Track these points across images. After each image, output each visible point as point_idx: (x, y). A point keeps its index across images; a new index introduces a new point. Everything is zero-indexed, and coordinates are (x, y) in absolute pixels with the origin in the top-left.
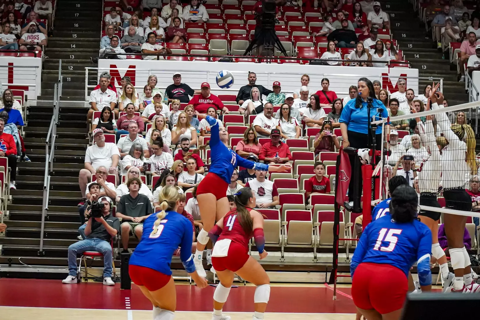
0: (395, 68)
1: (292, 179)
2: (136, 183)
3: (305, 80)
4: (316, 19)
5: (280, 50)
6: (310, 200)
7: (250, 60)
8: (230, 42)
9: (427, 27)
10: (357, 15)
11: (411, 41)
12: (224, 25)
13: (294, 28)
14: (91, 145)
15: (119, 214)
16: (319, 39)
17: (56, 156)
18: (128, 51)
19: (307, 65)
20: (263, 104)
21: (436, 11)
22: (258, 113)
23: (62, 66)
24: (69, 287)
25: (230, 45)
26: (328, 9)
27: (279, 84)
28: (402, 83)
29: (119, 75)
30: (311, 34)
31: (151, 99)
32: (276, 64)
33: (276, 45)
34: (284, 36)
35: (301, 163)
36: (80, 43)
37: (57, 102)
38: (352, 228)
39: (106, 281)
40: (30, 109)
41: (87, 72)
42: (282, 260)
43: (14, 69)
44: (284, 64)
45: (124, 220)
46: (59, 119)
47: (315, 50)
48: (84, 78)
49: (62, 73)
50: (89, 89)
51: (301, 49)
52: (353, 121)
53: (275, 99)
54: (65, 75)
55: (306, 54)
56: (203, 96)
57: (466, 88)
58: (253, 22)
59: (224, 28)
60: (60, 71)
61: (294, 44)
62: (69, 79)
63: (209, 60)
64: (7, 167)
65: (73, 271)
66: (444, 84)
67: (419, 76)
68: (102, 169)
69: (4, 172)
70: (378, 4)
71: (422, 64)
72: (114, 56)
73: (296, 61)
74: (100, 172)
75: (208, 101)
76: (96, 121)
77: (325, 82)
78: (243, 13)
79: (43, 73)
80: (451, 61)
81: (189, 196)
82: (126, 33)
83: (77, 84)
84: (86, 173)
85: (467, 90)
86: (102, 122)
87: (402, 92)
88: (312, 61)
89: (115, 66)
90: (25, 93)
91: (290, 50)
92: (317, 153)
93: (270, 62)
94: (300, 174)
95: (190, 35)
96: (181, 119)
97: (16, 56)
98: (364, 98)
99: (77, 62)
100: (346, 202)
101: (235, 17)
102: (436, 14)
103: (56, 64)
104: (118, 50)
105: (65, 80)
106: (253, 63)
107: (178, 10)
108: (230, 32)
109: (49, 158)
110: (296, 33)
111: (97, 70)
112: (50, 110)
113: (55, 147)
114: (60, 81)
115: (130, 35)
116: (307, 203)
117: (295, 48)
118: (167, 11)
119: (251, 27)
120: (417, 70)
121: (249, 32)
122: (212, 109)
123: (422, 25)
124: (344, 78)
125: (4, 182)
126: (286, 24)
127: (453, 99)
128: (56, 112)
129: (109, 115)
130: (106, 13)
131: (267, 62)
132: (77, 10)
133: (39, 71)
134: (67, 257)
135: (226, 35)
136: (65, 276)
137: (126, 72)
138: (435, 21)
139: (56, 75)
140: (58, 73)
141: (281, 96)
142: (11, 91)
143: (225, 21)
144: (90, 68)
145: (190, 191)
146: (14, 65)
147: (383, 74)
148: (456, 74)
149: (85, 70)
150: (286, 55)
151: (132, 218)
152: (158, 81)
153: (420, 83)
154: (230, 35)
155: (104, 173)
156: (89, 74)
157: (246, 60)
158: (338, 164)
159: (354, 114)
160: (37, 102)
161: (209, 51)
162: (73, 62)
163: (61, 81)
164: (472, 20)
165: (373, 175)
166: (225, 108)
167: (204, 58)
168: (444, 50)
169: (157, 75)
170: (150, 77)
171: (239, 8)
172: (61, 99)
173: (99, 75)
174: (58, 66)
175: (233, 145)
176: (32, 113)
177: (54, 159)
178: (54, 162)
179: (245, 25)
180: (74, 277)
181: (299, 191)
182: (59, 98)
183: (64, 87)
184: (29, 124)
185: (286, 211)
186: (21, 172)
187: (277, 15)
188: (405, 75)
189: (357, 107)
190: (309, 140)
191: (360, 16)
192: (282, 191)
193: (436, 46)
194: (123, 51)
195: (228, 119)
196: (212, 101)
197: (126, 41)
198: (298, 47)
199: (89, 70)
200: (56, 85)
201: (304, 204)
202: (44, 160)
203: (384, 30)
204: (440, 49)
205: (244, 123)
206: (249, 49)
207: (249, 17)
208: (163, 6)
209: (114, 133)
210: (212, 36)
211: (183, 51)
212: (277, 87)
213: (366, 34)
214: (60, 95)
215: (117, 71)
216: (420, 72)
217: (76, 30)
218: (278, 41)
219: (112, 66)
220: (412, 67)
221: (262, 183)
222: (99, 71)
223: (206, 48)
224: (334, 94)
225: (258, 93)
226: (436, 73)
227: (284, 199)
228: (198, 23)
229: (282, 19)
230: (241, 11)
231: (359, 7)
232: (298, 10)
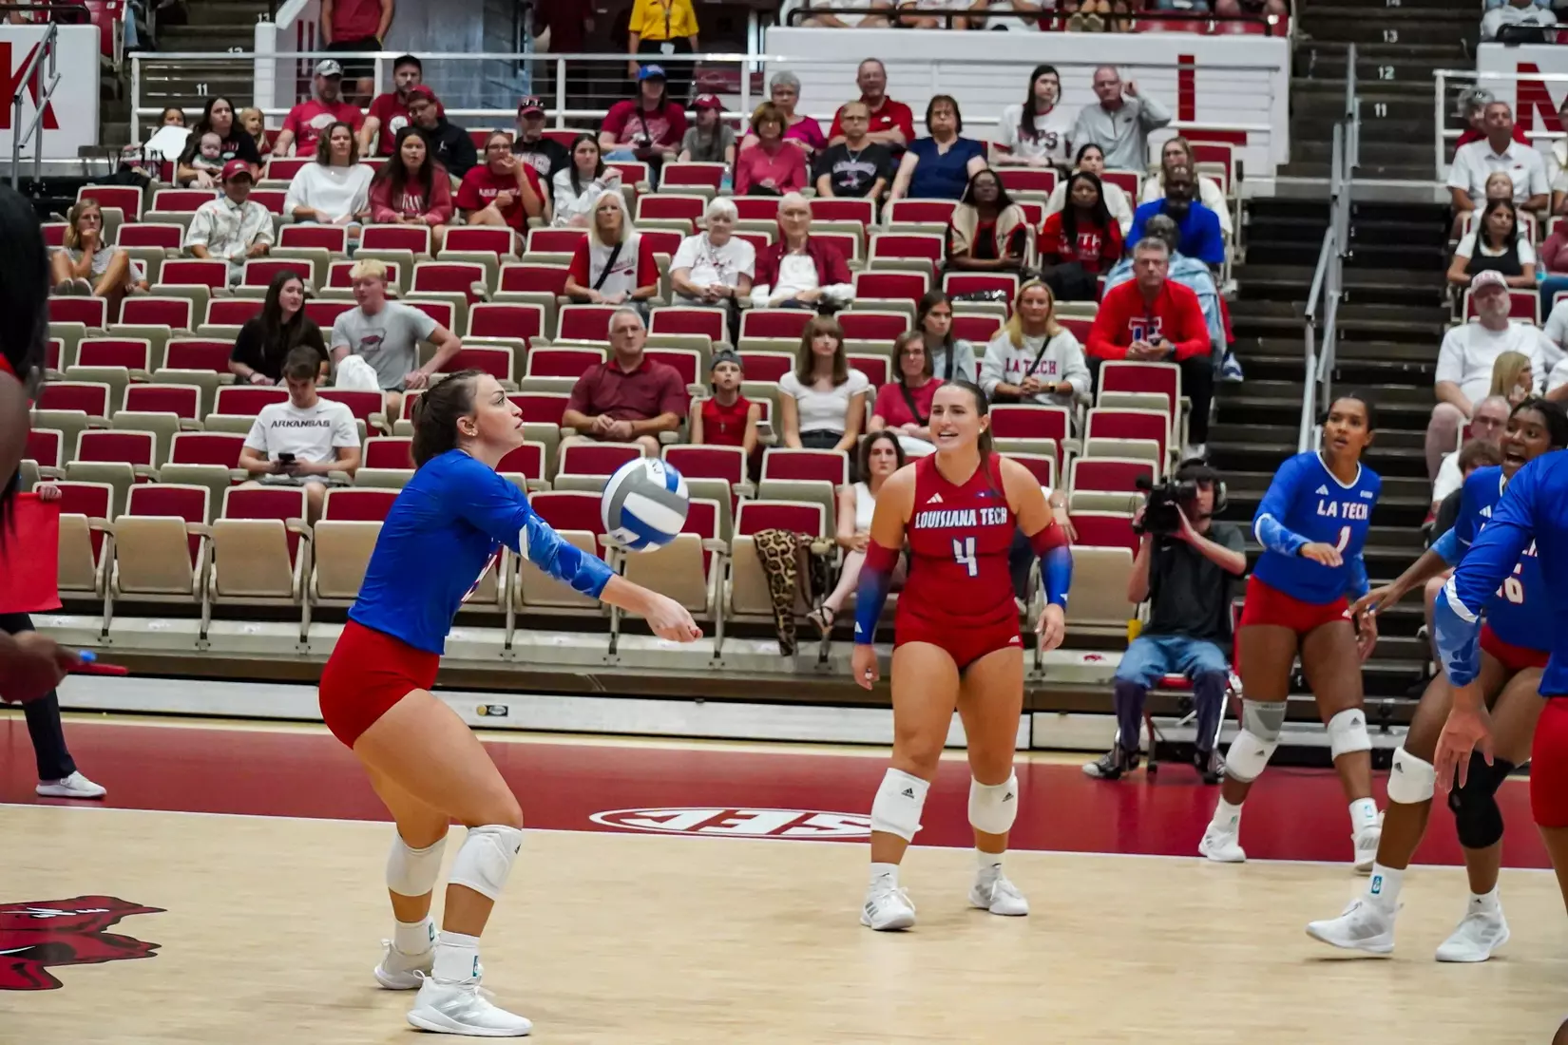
17: (1340, 362)
23: (1358, 68)
29: (1545, 95)
37: (1343, 184)
40: (1254, 206)
41: (1440, 87)
43: (1199, 75)
46: (1351, 241)
48: (1433, 108)
49: (1358, 91)
54: (1370, 97)
60: (1351, 81)
62: (1381, 109)
64: (1179, 397)
68: (1493, 410)
69: (1167, 414)
72: (1530, 35)
74: (1485, 420)
79: (1293, 90)
83: (1412, 126)
86: (1485, 250)
89: (1532, 68)
90: (1237, 152)
97: (1203, 31)
99: (1407, 54)
103: (1339, 61)
105: (1367, 111)
109: (1316, 368)
112: (1319, 210)
113: (1338, 332)
114: (1351, 116)
125: (1168, 447)
128: (1340, 216)
129: (1507, 222)
133: (1282, 81)
139: (1336, 97)
140: (1343, 90)
142: (1185, 147)
144: (1450, 73)
146: (1198, 61)
149: (1433, 79)
155: (1496, 422)
156: (1449, 93)
160: (1278, 185)
162: (1391, 54)
163: (1356, 115)
172: (1357, 173)
174: (1345, 67)
176: (1259, 219)
177: (1333, 374)
178: (1334, 380)
182: (1349, 173)
183: (1364, 136)
184: (1252, 257)
186: (1226, 414)
199: (1448, 80)
200: (1337, 129)
202: (1298, 374)
214: (1353, 161)
215: (1541, 83)
219: (1523, 68)
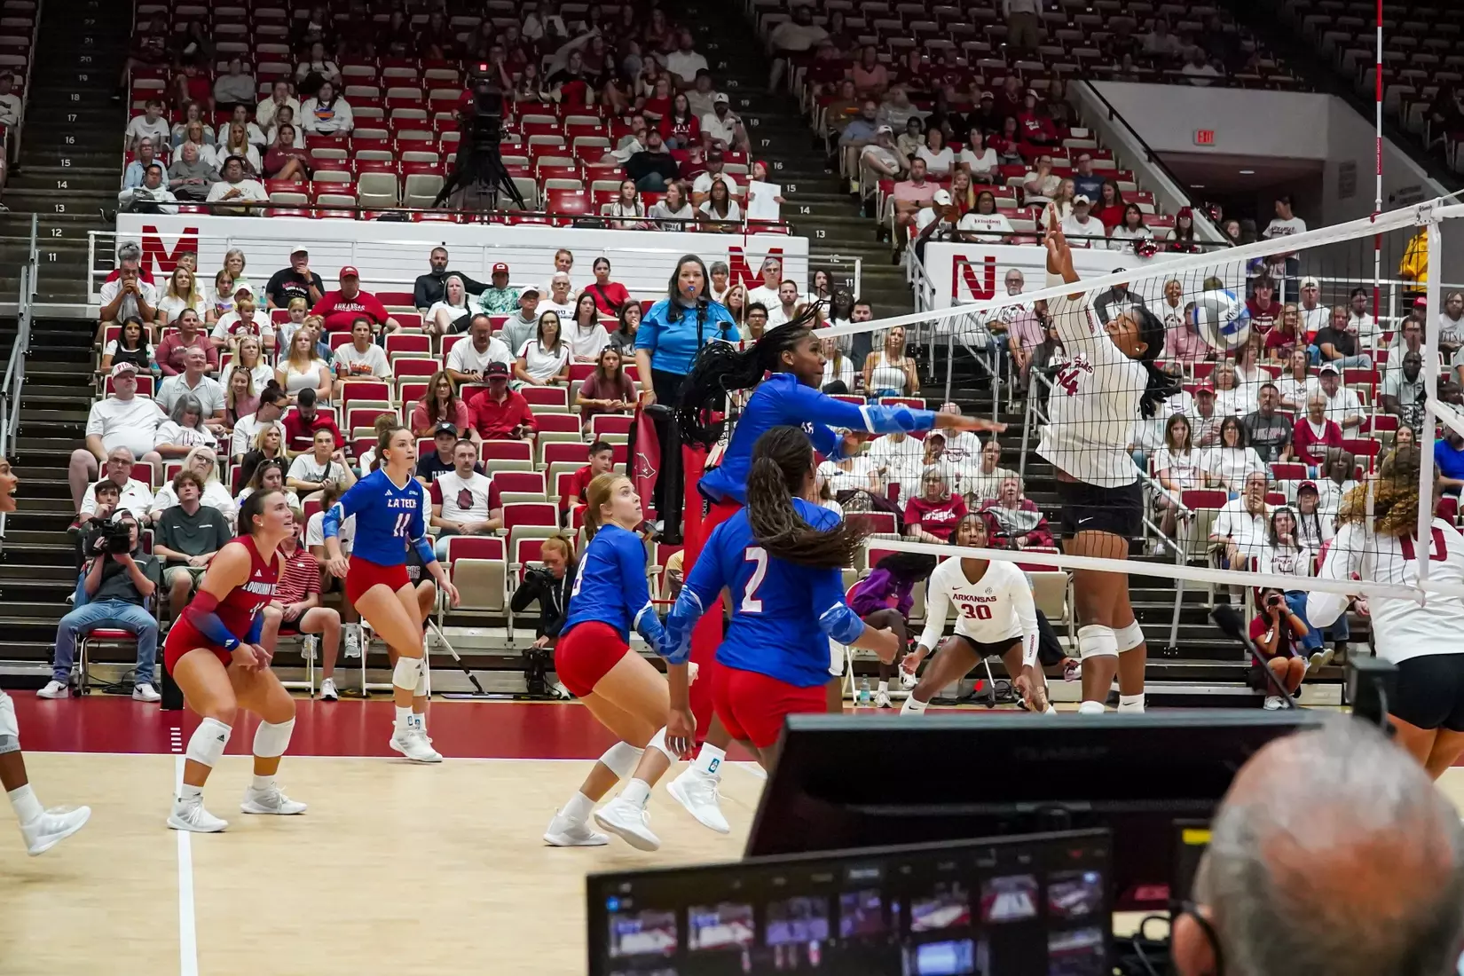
0: (758, 236)
1: (532, 472)
2: (191, 484)
3: (564, 261)
4: (587, 130)
5: (511, 196)
6: (571, 515)
7: (446, 217)
8: (402, 179)
9: (828, 148)
10: (680, 120)
11: (794, 177)
12: (390, 141)
13: (541, 150)
14: (99, 399)
15: (160, 548)
16: (594, 174)
17: (23, 423)
18: (182, 195)
19: (568, 230)
20: (470, 313)
21: (848, 114)
22: (460, 330)
23: (39, 229)
24: (50, 706)
25: (404, 185)
26: (617, 108)
27: (507, 268)
28: (771, 267)
29: (161, 247)
30: (577, 161)
31: (232, 301)
32: (501, 226)
33: (502, 185)
34: (518, 166)
35: (551, 438)
36: (78, 178)
37: (26, 307)
38: (661, 576)
39: (141, 691)
41: (92, 241)
42: (510, 645)
44: (518, 227)
45: (171, 562)
46: (31, 343)
47: (586, 197)
48: (86, 256)
49: (38, 244)
50: (96, 278)
51: (555, 194)
52: (662, 349)
53: (496, 299)
54: (45, 249)
55: (566, 206)
56: (342, 297)
57: (910, 279)
58: (453, 136)
59: (391, 149)
60: (34, 238)
61: (540, 183)
62: (53, 256)
63: (357, 217)
65: (63, 672)
66: (863, 270)
67: (810, 253)
68: (121, 454)
70: (725, 98)
71: (814, 227)
72: (152, 208)
73: (544, 220)
74: (117, 460)
75: (354, 307)
76: (111, 348)
77: (602, 264)
78: (431, 116)
80: (879, 222)
81: (311, 509)
82: (177, 157)
83: (70, 267)
84: (86, 457)
85: (912, 284)
86: (123, 349)
87: (772, 288)
88: (579, 221)
89: (153, 229)
91: (531, 197)
92: (586, 417)
93: (488, 222)
94: (549, 460)
95: (318, 164)
96: (299, 343)
98: (690, 300)
99: (70, 220)
100: (649, 522)
101: (413, 124)
102: (848, 121)
103: (26, 224)
104: (161, 194)
105: (43, 258)
106: (452, 224)
107: (291, 110)
108: (404, 158)
109: (8, 426)
110: (544, 160)
111: (114, 238)
112: (12, 323)
113: (21, 404)
114: (33, 260)
115: (185, 160)
116: (564, 523)
117: (542, 191)
118: (266, 109)
119: (449, 146)
120: (805, 240)
121: (443, 157)
122: (362, 324)
123: (818, 143)
124: (645, 257)
126: (525, 140)
127: (884, 301)
128: (24, 327)
129: (137, 332)
130: (136, 113)
131: (482, 222)
132: (74, 107)
134: (54, 641)
135: (395, 163)
136: (43, 681)
137: (177, 242)
138: (847, 134)
139: (25, 248)
140: (29, 243)
141: (510, 295)
143: (393, 134)
144: (98, 233)
145: (313, 498)
147: (732, 249)
148: (889, 247)
149: (88, 236)
150: (523, 207)
151: (188, 558)
152: (247, 261)
153: (810, 268)
154: (403, 163)
155: (124, 462)
156: (97, 245)
157: (437, 216)
158: (633, 440)
159: (663, 335)
161: (358, 198)
162: (61, 220)
163: (36, 261)
164: (926, 133)
165: (707, 464)
166: (391, 321)
167: (346, 214)
168: (864, 197)
169: (244, 250)
170: (229, 255)
171: (422, 106)
172: (36, 299)
173: (118, 246)
174: (30, 229)
175: (405, 400)
177: (18, 430)
178: (18, 435)
179: (436, 142)
180: (63, 685)
181: (548, 498)
182: (30, 298)
183: (41, 274)
185: (519, 541)
187: (505, 121)
188: (780, 251)
189: (671, 319)
190: (569, 389)
191: (685, 123)
192: (510, 498)
193: (845, 187)
194: (171, 197)
195: (395, 344)
196: (363, 308)
197: (178, 175)
198: (549, 191)
199: (96, 236)
200: (24, 269)
201: (557, 526)
203: (736, 154)
204: (857, 194)
205: (430, 353)
206: (444, 194)
207: (445, 126)
208: (260, 100)
209: (151, 374)
210: (364, 166)
211: (302, 198)
212: (501, 276)
213: (697, 161)
214: (33, 290)
215: (158, 239)
216: (811, 245)
217: (69, 151)
218: (505, 176)
219: (147, 229)
220: (795, 233)
221: (468, 481)
222: (118, 240)
223: (351, 191)
224: (621, 291)
225: (461, 289)
226: (844, 247)
227: (515, 516)
228: (334, 139)
229: (515, 130)
230: (428, 112)
231: (684, 105)
232: (550, 112)
